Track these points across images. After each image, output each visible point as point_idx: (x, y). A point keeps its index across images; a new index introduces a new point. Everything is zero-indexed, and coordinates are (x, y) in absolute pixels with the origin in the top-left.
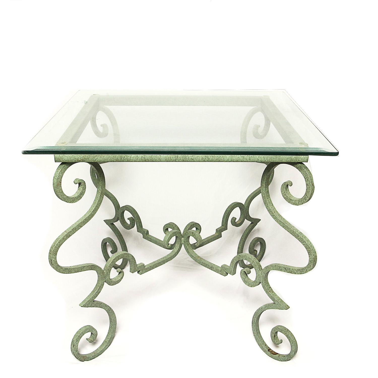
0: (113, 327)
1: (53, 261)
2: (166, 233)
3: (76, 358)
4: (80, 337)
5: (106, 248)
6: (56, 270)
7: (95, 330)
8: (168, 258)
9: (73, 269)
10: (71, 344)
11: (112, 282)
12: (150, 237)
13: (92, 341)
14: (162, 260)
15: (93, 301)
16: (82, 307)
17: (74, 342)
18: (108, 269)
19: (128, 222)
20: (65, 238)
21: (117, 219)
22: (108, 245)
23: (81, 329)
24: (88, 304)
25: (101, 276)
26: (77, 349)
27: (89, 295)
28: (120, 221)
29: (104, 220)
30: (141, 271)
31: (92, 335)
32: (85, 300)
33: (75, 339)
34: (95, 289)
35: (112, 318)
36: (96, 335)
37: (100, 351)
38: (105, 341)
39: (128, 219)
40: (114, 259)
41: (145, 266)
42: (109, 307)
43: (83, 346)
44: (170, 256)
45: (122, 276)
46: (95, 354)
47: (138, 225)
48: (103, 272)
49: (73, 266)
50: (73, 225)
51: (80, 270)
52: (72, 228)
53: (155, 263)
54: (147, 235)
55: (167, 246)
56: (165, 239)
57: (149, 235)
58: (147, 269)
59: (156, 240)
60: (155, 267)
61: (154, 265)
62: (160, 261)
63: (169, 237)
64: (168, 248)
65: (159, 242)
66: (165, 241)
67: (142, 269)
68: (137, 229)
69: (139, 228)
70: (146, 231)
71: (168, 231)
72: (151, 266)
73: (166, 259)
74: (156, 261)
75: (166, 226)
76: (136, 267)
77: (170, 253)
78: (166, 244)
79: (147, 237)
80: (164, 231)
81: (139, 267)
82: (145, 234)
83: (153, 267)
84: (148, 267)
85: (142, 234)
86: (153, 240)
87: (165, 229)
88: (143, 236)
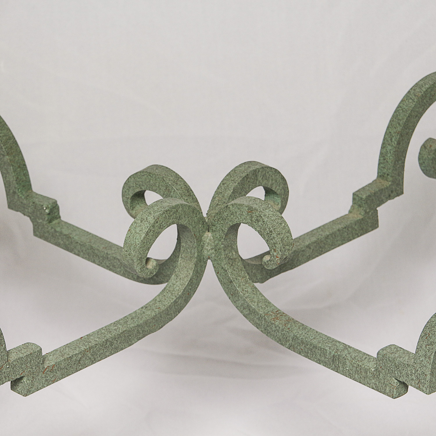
2: (133, 212)
8: (146, 323)
12: (65, 231)
14: (122, 329)
30: (25, 379)
41: (44, 358)
44: (153, 314)
53: (90, 342)
54: (54, 222)
55: (140, 271)
56: (130, 240)
57: (59, 223)
58: (52, 370)
59: (90, 242)
60: (90, 359)
61: (85, 351)
62: (111, 336)
63: (151, 228)
64: (145, 277)
65: (107, 253)
66: (132, 248)
67: (30, 371)
68: (7, 195)
69: (14, 193)
70: (48, 206)
71: (142, 205)
72: (70, 357)
73: (138, 326)
74: (92, 335)
75: (134, 183)
76: (6, 362)
77: (153, 300)
78: (134, 258)
79: (53, 230)
80: (128, 203)
81: (19, 361)
82: (45, 218)
83: (80, 360)
84: (56, 363)
85: (29, 216)
86: (80, 244)
87: (130, 197)
88: (36, 225)
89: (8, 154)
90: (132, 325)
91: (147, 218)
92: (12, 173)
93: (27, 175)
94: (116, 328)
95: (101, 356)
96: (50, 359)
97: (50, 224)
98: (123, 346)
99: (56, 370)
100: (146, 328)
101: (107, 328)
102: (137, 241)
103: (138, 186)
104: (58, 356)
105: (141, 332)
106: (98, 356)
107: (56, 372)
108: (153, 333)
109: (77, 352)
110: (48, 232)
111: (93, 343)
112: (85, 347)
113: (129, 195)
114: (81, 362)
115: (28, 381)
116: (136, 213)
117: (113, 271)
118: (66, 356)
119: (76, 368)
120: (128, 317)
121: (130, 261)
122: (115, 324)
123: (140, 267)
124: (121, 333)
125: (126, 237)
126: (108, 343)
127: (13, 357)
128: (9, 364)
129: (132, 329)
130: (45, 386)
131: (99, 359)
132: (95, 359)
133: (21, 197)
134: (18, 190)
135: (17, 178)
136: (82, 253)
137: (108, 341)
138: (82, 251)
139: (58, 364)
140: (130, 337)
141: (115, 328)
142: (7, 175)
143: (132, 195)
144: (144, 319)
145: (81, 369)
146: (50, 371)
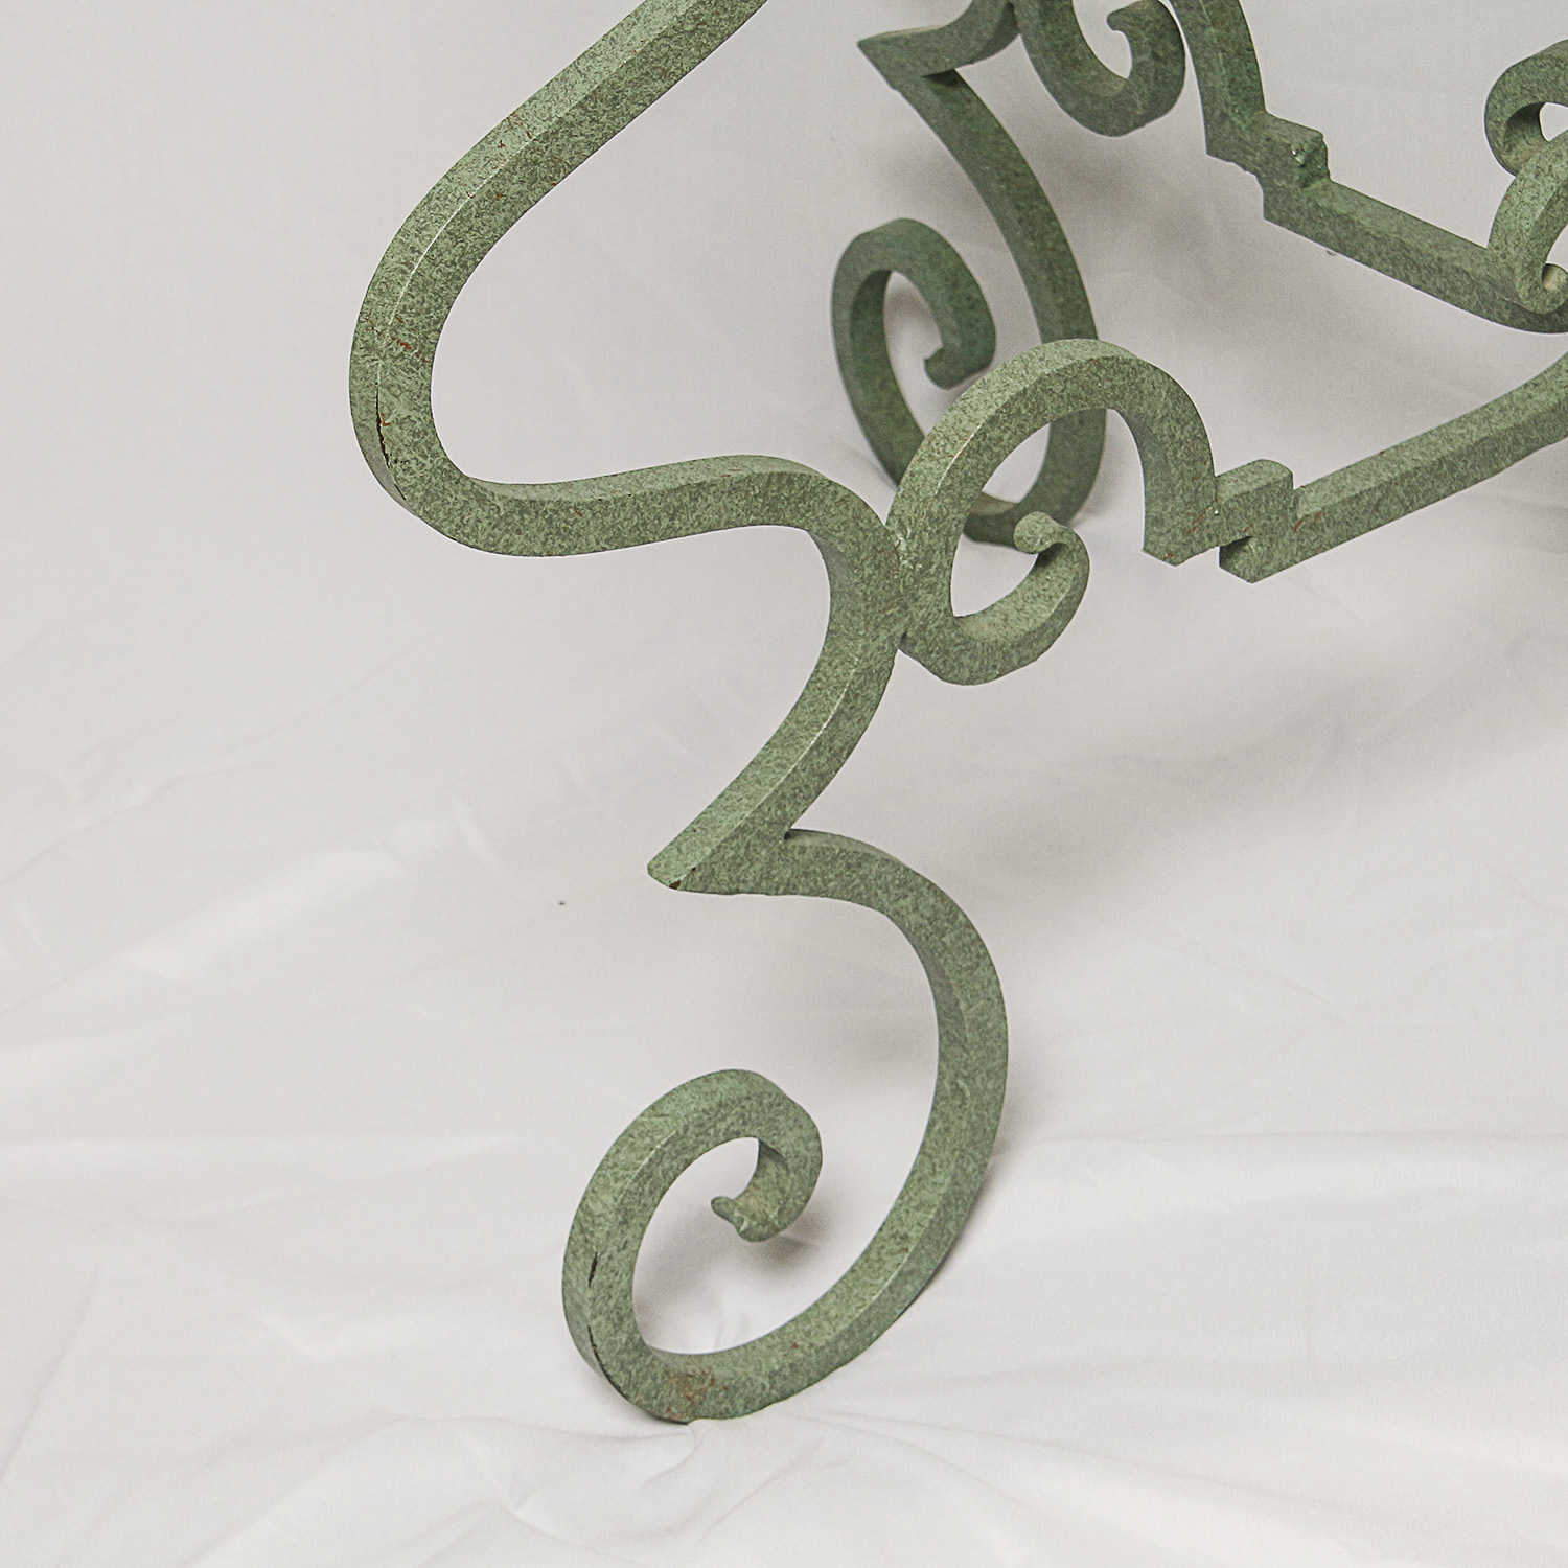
0: (974, 1093)
1: (400, 424)
2: (1510, 158)
3: (618, 1389)
4: (653, 1183)
5: (880, 325)
6: (427, 517)
7: (802, 1119)
8: (1535, 420)
9: (589, 507)
10: (571, 1252)
11: (967, 641)
12: (1341, 208)
13: (766, 1222)
14: (1477, 433)
15: (788, 836)
16: (674, 886)
17: (600, 1234)
18: (934, 521)
19: (1115, 55)
20: (518, 187)
21: (1004, 21)
22: (902, 298)
23: (669, 1108)
24: (735, 864)
25: (866, 581)
26: (627, 1293)
27: (743, 775)
28: (1027, 43)
29: (864, 36)
30: (1252, 544)
31: (772, 1168)
32: (700, 825)
33: (608, 1199)
34: (806, 719)
35: (963, 1006)
36: (805, 1172)
37: (842, 1327)
38: (891, 1234)
39: (1116, 20)
40: (993, 421)
41: (1298, 496)
42: (941, 895)
43: (681, 1273)
44: (1554, 400)
45: (1068, 586)
46: (798, 1354)
47: (1219, 81)
48: (881, 547)
49: (589, 484)
50: (590, 54)
51: (665, 522)
52: (582, 90)
53: (1403, 463)
54: (1313, 186)
55: (1527, 294)
56: (1506, 221)
57: (1325, 189)
58: (1314, 523)
59: (1399, 232)
60: (1401, 502)
61: (1391, 483)
62: (1452, 449)
63: (1560, 192)
64: (1539, 310)
65: (1440, 259)
66: (1511, 239)
67: (1265, 524)
68: (1207, 122)
69: (1224, 116)
70: (1302, 146)
71: (1532, 141)
72: (1356, 496)
73: (1517, 427)
74: (1407, 447)
75: (1518, 86)
76: (1212, 503)
77: (1554, 366)
78: (1516, 264)
79: (1311, 204)
80: (1498, 135)
81: (1240, 499)
82: (1292, 178)
83: (1378, 504)
84: (1324, 509)
85: (1255, 172)
86: (1374, 237)
87: (1505, 120)
88: (1271, 193)
89: (1214, 23)
90: (1502, 426)
91: (1550, 167)
92: (1221, 70)
93: (1254, 73)
94: (1464, 431)
95: (1427, 497)
96: (1309, 499)
97: (1305, 189)
98: (1479, 475)
99: (1322, 524)
100: (1535, 434)
101: (1442, 431)
102: (1524, 222)
103: (1527, 93)
104: (1327, 492)
105: (1523, 442)
106: (1420, 496)
107: (1323, 530)
108: (1550, 446)
109: (1373, 486)
110: (1299, 209)
111: (1410, 466)
112: (1390, 474)
113: (1502, 114)
114: (1382, 508)
115: (1259, 548)
116: (1517, 159)
117: (1452, 302)
118: (1347, 494)
119: (1369, 523)
120: (1492, 406)
121: (1506, 273)
122: (1462, 421)
123: (1528, 286)
124: (1477, 444)
125: (1498, 214)
126: (1445, 467)
127: (1228, 491)
128: (1219, 507)
129: (1500, 434)
130: (1298, 560)
131: (1422, 502)
132: (1412, 503)
133: (1240, 128)
134: (1233, 110)
135: (1233, 80)
136: (1378, 260)
137: (1445, 461)
138: (1379, 254)
139: (1327, 512)
140: (1496, 454)
141: (1460, 431)
142: (1210, 74)
143: (1509, 115)
144: (1531, 411)
145: (1379, 525)
146: (1310, 527)
